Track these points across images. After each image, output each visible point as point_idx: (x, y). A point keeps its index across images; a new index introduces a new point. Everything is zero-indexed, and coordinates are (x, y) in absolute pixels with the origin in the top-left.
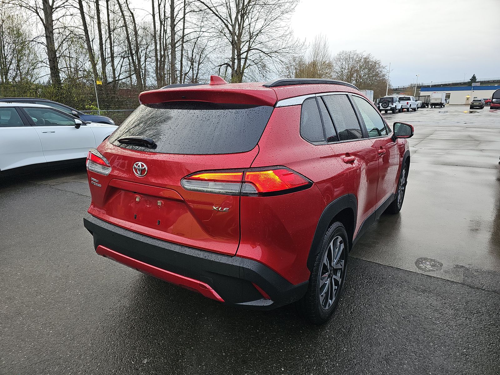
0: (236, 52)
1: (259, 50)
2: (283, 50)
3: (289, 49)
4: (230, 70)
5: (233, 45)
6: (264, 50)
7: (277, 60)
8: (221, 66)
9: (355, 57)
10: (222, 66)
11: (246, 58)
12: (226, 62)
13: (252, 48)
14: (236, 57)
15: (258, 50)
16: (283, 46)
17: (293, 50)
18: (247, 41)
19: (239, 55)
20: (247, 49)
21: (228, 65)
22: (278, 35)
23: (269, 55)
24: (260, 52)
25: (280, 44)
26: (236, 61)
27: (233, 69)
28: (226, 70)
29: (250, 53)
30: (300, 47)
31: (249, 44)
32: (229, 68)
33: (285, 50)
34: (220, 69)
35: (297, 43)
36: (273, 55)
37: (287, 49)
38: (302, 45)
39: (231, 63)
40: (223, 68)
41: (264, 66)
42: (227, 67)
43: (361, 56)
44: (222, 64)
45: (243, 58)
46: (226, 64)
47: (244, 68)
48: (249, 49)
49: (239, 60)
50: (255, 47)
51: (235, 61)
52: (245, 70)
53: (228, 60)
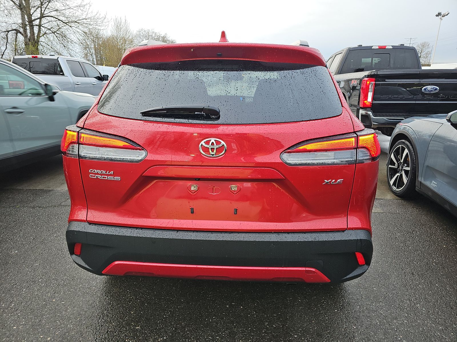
0: (26, 17)
1: (56, 18)
2: (84, 20)
3: (90, 20)
4: (21, 38)
5: (21, 9)
6: (61, 18)
7: (78, 30)
8: (8, 32)
9: (154, 35)
10: (10, 32)
11: (40, 26)
12: (14, 28)
13: (46, 15)
14: (27, 23)
15: (54, 17)
16: (84, 17)
17: (95, 22)
18: (39, 7)
19: (31, 21)
20: (39, 15)
21: (17, 31)
22: (75, 5)
23: (68, 24)
24: (57, 20)
25: (79, 14)
26: (28, 28)
27: (26, 37)
28: (16, 38)
29: (44, 20)
30: (102, 19)
31: (41, 10)
32: (19, 34)
33: (86, 21)
34: (7, 35)
35: (98, 15)
36: (73, 25)
37: (88, 20)
38: (104, 18)
39: (21, 30)
40: (11, 35)
41: (64, 36)
42: (17, 34)
43: (159, 35)
44: (9, 30)
45: (37, 25)
46: (15, 30)
47: (39, 37)
48: (42, 16)
49: (32, 27)
50: (49, 14)
51: (26, 27)
52: (42, 39)
53: (17, 26)
